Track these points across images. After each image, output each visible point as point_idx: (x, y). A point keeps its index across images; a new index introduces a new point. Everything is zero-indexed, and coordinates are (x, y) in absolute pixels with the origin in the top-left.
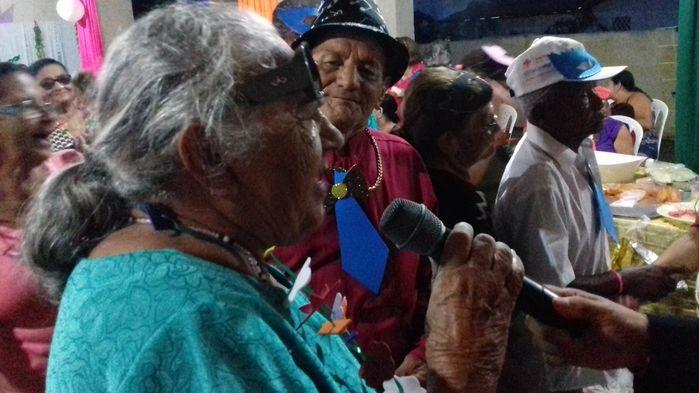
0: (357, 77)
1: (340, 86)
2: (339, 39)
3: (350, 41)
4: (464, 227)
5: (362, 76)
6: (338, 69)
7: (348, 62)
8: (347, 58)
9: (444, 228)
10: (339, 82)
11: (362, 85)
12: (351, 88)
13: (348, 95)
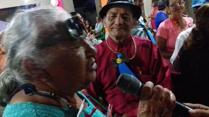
0: (122, 20)
1: (116, 24)
2: (114, 8)
3: (117, 8)
4: (150, 84)
5: (124, 19)
6: (115, 18)
7: (118, 15)
8: (117, 14)
9: (141, 84)
10: (115, 23)
11: (124, 22)
12: (120, 25)
13: (119, 27)
